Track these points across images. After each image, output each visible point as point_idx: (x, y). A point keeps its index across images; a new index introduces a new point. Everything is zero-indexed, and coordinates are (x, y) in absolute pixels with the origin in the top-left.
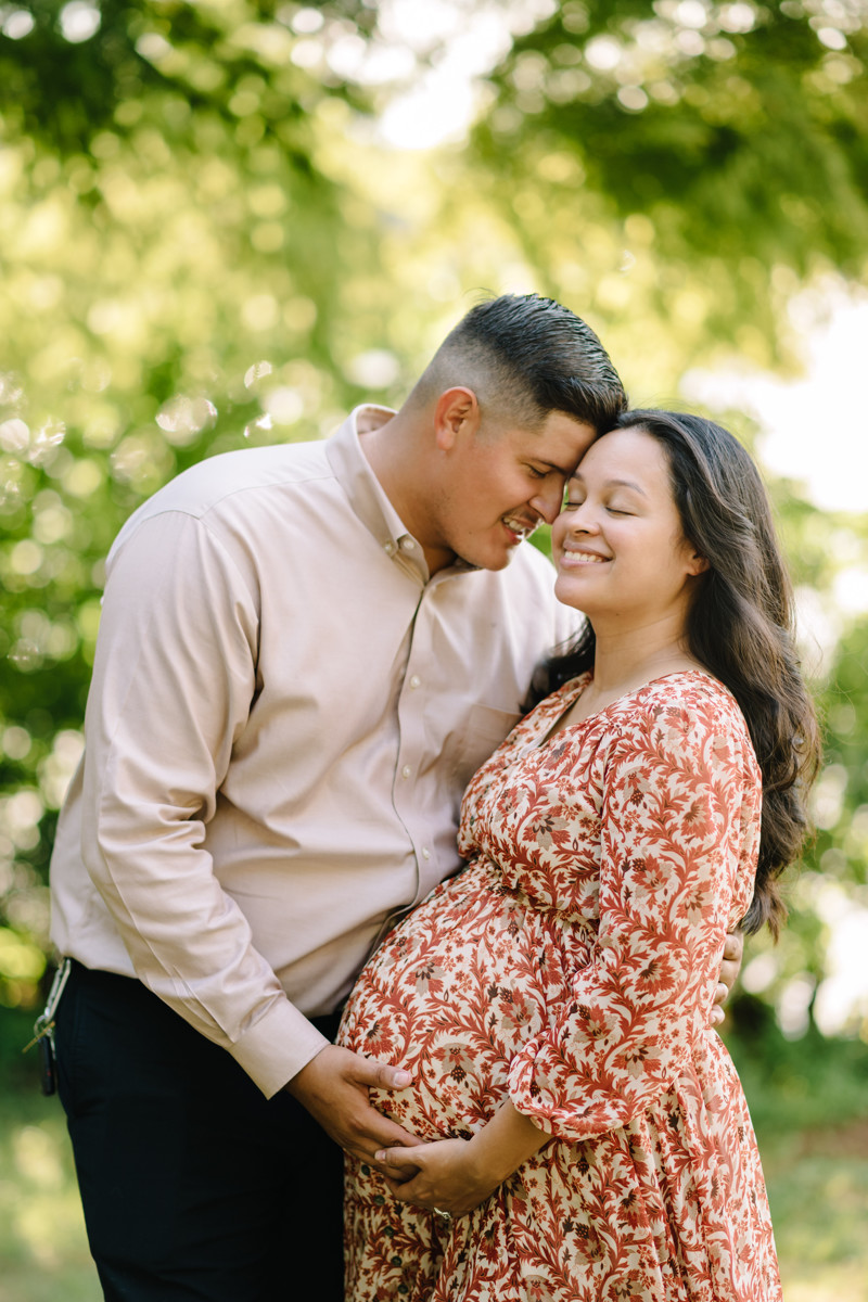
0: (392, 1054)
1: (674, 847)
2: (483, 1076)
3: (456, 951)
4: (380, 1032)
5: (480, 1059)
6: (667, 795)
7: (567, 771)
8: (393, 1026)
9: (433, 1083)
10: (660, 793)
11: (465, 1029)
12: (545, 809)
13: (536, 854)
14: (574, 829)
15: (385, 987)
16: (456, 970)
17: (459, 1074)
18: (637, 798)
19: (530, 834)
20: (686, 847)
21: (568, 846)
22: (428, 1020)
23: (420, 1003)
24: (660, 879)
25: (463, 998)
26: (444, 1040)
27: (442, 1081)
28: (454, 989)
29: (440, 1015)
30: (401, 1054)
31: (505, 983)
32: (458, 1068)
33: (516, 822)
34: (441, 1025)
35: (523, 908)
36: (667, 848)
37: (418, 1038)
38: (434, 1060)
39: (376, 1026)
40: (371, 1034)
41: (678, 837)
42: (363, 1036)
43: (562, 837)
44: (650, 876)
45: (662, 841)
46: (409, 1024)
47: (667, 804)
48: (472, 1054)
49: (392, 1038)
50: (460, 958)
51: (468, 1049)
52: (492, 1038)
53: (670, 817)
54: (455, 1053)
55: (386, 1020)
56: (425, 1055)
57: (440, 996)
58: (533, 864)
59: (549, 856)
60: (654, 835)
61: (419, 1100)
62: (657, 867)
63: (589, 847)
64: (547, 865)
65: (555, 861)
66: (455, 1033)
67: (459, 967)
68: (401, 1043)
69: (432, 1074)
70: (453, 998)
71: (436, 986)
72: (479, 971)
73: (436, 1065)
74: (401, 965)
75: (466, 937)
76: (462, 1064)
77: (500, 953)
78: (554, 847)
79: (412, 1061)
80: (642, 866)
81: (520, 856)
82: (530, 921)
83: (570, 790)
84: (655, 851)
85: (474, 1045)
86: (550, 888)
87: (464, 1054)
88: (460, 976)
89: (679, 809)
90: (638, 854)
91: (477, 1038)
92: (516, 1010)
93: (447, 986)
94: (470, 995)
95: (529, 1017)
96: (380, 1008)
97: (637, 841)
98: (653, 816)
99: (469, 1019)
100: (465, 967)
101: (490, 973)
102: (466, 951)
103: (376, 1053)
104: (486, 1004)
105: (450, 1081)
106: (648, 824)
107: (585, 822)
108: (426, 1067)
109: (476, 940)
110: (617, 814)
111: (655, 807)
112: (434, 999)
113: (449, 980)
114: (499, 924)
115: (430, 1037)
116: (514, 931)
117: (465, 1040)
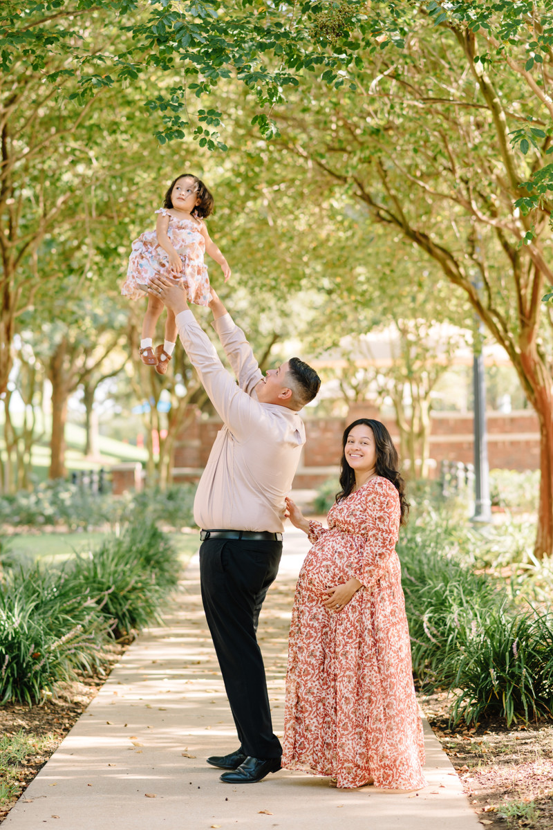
1: (385, 512)
5: (333, 567)
17: (328, 571)
18: (374, 503)
19: (348, 517)
23: (320, 555)
25: (329, 553)
31: (339, 550)
34: (324, 560)
41: (386, 510)
47: (381, 503)
52: (335, 562)
56: (320, 567)
58: (349, 523)
59: (353, 520)
60: (380, 510)
71: (323, 551)
72: (333, 547)
73: (323, 569)
81: (346, 522)
84: (382, 514)
86: (354, 528)
90: (378, 516)
100: (330, 547)
113: (326, 549)
114: (339, 537)
115: (321, 562)
116: (343, 539)
117: (329, 563)
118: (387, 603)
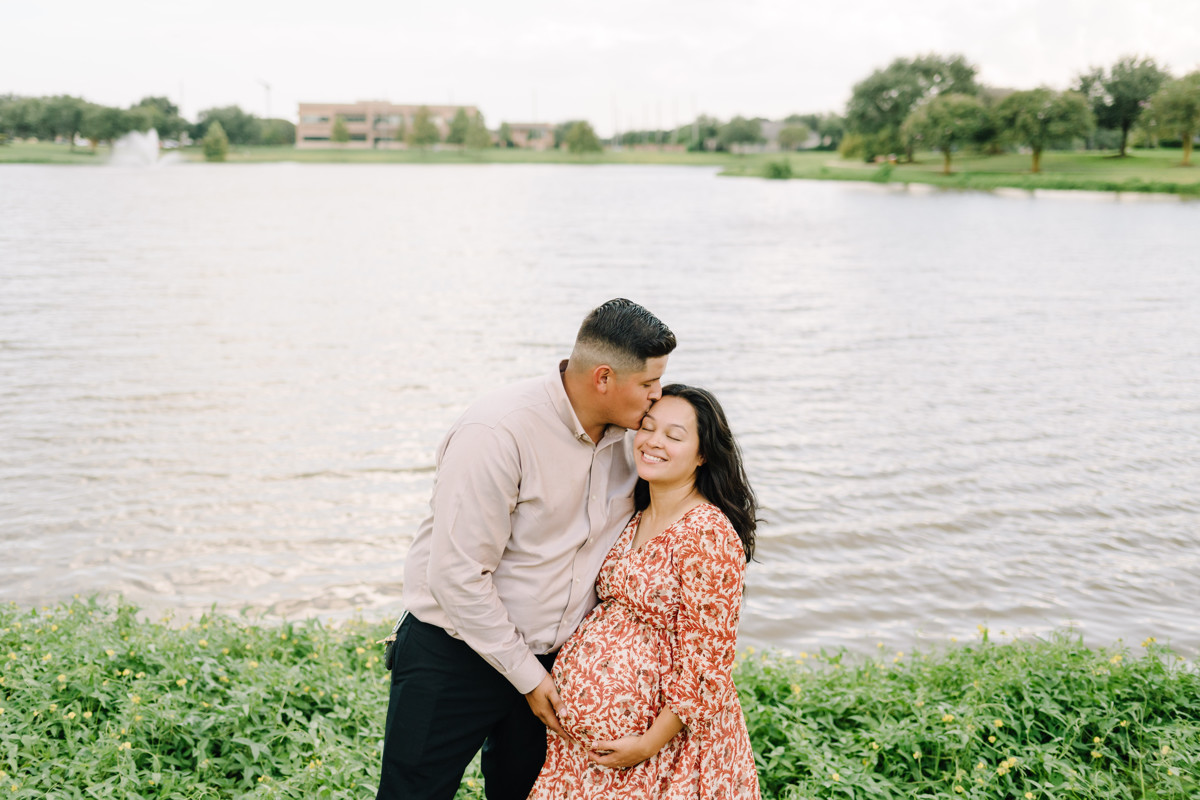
0: (594, 706)
3: (618, 654)
4: (586, 695)
6: (712, 573)
7: (662, 566)
8: (593, 691)
9: (615, 718)
10: (709, 572)
11: (628, 692)
12: (654, 587)
13: (656, 609)
14: (670, 594)
15: (585, 670)
20: (727, 595)
21: (669, 602)
22: (610, 689)
24: (719, 612)
26: (619, 698)
27: (620, 717)
28: (620, 673)
29: (615, 686)
30: (599, 706)
33: (642, 594)
35: (649, 628)
36: (718, 597)
37: (607, 698)
38: (615, 708)
39: (584, 691)
40: (581, 695)
42: (577, 695)
43: (665, 599)
44: (713, 612)
45: (715, 595)
46: (601, 691)
48: (633, 703)
49: (593, 698)
50: (621, 657)
51: (631, 701)
53: (716, 583)
54: (625, 704)
55: (589, 688)
57: (613, 676)
61: (608, 726)
62: (715, 607)
63: (678, 600)
64: (662, 612)
65: (665, 610)
66: (624, 694)
67: (621, 661)
68: (599, 700)
69: (615, 715)
70: (620, 677)
74: (592, 659)
75: (623, 646)
76: (629, 708)
77: (641, 653)
78: (664, 604)
79: (605, 709)
80: (708, 608)
82: (654, 635)
83: (666, 575)
85: (633, 699)
87: (629, 704)
88: (622, 666)
89: (719, 578)
91: (634, 695)
92: (650, 679)
93: (616, 671)
94: (628, 675)
96: (584, 682)
97: (703, 596)
98: (708, 584)
99: (629, 687)
101: (636, 664)
102: (624, 652)
103: (586, 705)
104: (636, 678)
106: (707, 588)
107: (674, 589)
108: (612, 711)
109: (628, 647)
110: (689, 583)
111: (708, 579)
112: (611, 678)
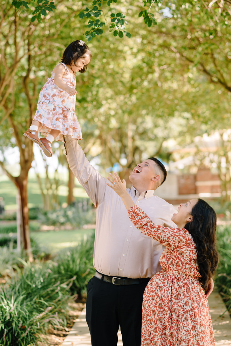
2: (156, 300)
16: (155, 283)
17: (153, 300)
25: (154, 287)
31: (160, 285)
32: (153, 298)
34: (151, 291)
52: (157, 294)
56: (149, 296)
72: (157, 283)
73: (150, 298)
95: (162, 290)
100: (155, 282)
105: (152, 301)
114: (162, 276)
115: (150, 293)
116: (163, 277)
117: (154, 294)
118: (190, 321)
